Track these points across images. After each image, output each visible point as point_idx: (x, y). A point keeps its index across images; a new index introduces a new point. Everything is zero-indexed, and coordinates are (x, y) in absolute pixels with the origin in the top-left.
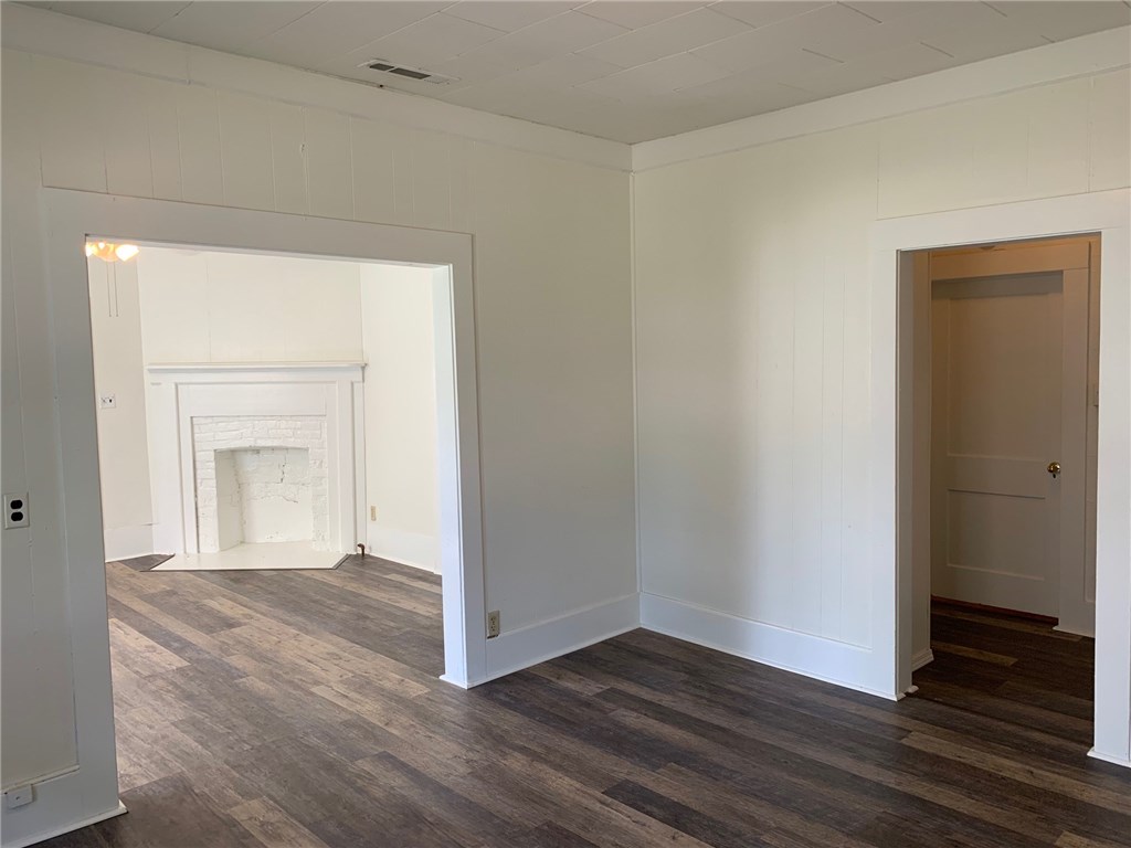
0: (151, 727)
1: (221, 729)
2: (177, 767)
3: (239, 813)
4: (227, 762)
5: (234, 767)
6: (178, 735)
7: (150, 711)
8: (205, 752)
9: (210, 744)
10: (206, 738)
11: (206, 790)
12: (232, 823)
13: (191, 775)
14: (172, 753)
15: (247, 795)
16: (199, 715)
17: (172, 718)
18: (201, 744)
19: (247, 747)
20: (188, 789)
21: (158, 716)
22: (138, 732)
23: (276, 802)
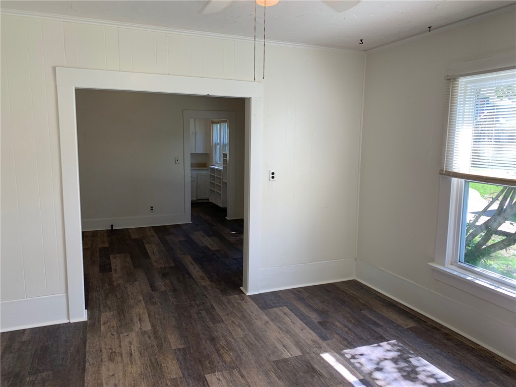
0: (233, 322)
1: (204, 313)
2: (224, 299)
3: (208, 283)
4: (207, 297)
5: (205, 295)
6: (221, 314)
7: (234, 334)
8: (213, 303)
9: (210, 307)
10: (211, 310)
11: (216, 290)
12: (212, 281)
13: (220, 295)
14: (225, 305)
15: (205, 287)
16: (211, 324)
17: (223, 326)
18: (213, 307)
19: (197, 302)
20: (222, 291)
21: (230, 328)
22: (239, 320)
23: (197, 284)
